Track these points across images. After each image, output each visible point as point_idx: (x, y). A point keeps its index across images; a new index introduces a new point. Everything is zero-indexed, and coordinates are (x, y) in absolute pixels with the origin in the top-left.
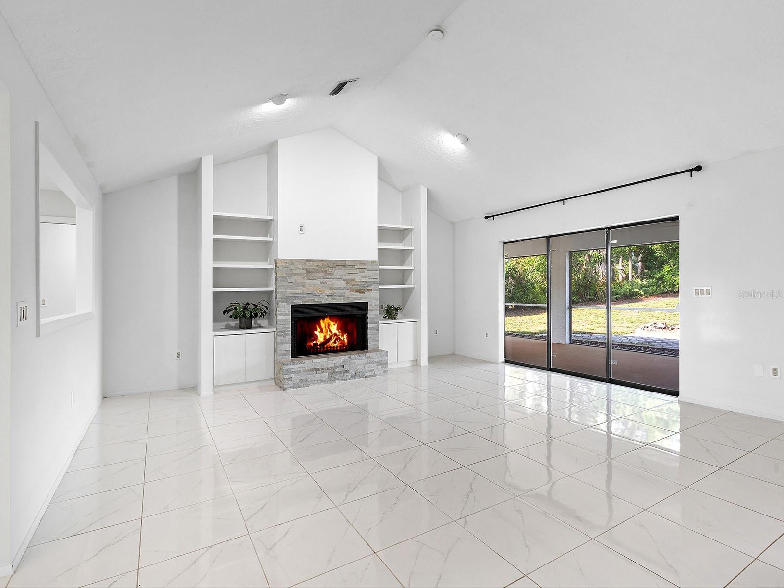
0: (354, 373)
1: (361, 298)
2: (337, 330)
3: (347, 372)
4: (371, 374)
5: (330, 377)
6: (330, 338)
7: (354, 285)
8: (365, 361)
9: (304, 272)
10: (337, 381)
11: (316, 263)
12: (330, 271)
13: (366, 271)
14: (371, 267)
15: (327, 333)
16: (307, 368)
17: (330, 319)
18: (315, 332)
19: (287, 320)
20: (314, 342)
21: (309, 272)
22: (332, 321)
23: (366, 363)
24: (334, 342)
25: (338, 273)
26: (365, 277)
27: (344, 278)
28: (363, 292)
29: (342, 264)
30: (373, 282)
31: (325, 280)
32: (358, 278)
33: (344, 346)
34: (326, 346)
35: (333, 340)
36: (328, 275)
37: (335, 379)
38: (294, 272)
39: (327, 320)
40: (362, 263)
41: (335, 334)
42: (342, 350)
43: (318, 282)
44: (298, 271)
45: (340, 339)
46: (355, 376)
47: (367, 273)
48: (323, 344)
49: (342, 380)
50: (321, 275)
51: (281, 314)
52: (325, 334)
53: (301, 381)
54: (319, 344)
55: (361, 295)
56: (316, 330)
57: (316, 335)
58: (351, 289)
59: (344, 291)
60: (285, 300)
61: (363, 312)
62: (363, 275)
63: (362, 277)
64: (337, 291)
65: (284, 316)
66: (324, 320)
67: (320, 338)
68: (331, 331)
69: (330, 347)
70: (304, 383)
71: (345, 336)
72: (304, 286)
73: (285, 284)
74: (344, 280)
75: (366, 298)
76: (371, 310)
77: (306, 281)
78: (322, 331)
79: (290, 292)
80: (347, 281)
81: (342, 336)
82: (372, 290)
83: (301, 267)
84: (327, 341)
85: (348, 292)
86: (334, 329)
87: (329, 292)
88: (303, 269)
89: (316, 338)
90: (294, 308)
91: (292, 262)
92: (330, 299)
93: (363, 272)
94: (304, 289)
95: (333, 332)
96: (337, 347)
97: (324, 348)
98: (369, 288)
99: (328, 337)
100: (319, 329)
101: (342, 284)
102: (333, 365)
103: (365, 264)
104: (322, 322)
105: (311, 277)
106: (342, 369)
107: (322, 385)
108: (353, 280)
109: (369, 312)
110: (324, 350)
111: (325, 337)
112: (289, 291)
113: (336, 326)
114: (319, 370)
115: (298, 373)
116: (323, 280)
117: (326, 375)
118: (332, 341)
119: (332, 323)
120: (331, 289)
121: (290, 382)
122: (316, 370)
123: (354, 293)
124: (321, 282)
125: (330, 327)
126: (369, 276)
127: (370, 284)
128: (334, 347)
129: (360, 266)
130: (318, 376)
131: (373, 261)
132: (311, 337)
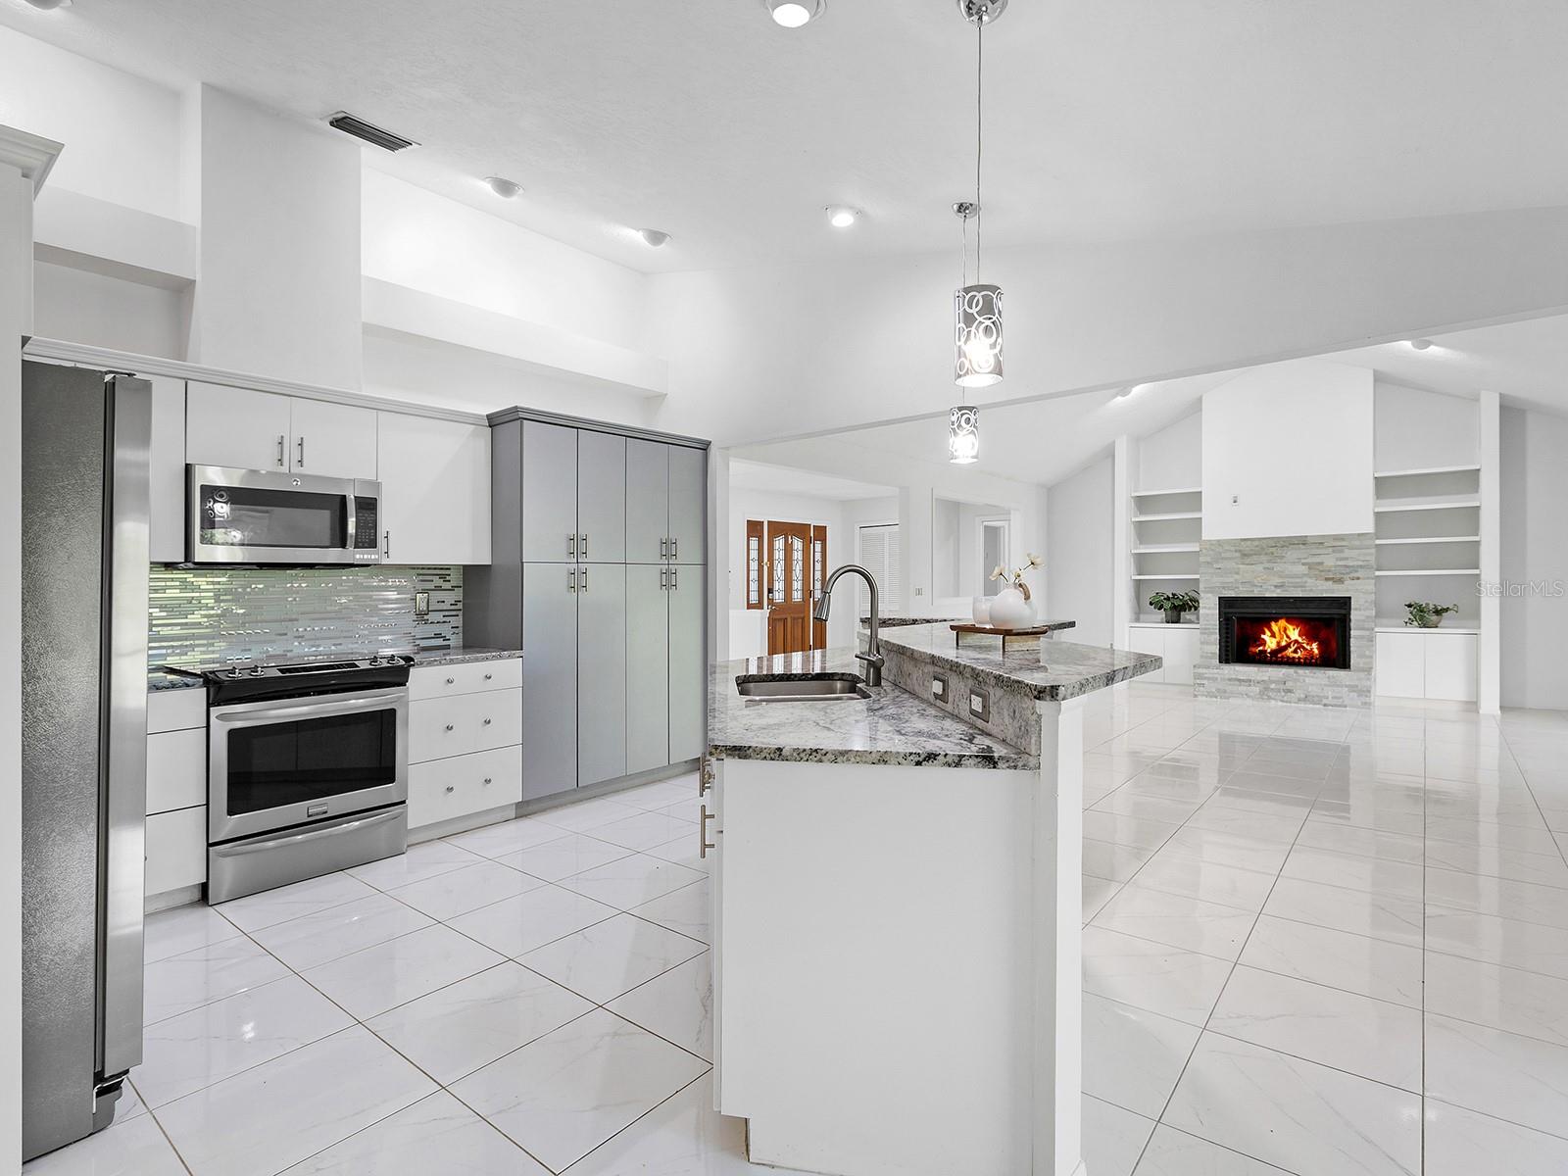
0: (1303, 696)
1: (1338, 590)
2: (1299, 635)
3: (1290, 691)
4: (1335, 702)
5: (1261, 693)
6: (1288, 646)
7: (1322, 571)
8: (1325, 681)
9: (1238, 554)
10: (1273, 702)
11: (1257, 543)
12: (1278, 552)
13: (1346, 550)
14: (1357, 543)
15: (1282, 638)
16: (1227, 677)
17: (1287, 621)
18: (1263, 636)
19: (1213, 615)
20: (1261, 648)
21: (1245, 555)
22: (1291, 624)
23: (1325, 685)
24: (1295, 652)
25: (1291, 554)
26: (1347, 559)
27: (1303, 561)
28: (1340, 581)
29: (1302, 541)
30: (1361, 566)
31: (1271, 565)
32: (1330, 561)
33: (1312, 658)
34: (1279, 655)
35: (1293, 648)
36: (1275, 559)
37: (1269, 698)
38: (1223, 555)
39: (1282, 623)
40: (1337, 538)
41: (1296, 641)
42: (1309, 662)
43: (1260, 568)
44: (1228, 555)
45: (1304, 648)
46: (1306, 699)
47: (1347, 553)
48: (1274, 652)
49: (1282, 701)
50: (1264, 558)
51: (1205, 608)
52: (1278, 639)
53: (1218, 690)
54: (1269, 651)
55: (1336, 586)
56: (1264, 634)
57: (1263, 639)
58: (1317, 577)
59: (1305, 579)
60: (1211, 590)
61: (1343, 612)
62: (1343, 555)
63: (1337, 559)
64: (1290, 580)
65: (1209, 610)
66: (1276, 621)
67: (1271, 644)
68: (1288, 637)
69: (1288, 657)
70: (1222, 694)
71: (1315, 646)
72: (1237, 573)
73: (1212, 571)
74: (1303, 564)
75: (1348, 591)
76: (1356, 609)
77: (1241, 566)
78: (1273, 635)
79: (1217, 581)
80: (1310, 566)
81: (1308, 644)
82: (1358, 578)
83: (1233, 549)
84: (1281, 649)
85: (1309, 580)
86: (1294, 633)
87: (1277, 580)
88: (1236, 551)
89: (1264, 643)
90: (1226, 603)
91: (1220, 543)
92: (1278, 591)
93: (1342, 551)
94: (1236, 577)
95: (1293, 639)
96: (1299, 658)
97: (1277, 657)
98: (1352, 575)
99: (1283, 644)
100: (1268, 633)
101: (1304, 569)
102: (1266, 678)
103: (1343, 539)
104: (1273, 624)
105: (1248, 561)
106: (1282, 687)
107: (1249, 702)
108: (1321, 564)
109: (1352, 612)
110: (1277, 658)
111: (1278, 643)
112: (1215, 579)
113: (1297, 631)
114: (1243, 681)
115: (1215, 679)
116: (1267, 565)
117: (1257, 689)
118: (1291, 650)
119: (1291, 627)
120: (1281, 577)
122: (1239, 680)
123: (1323, 583)
124: (1265, 568)
125: (1288, 632)
126: (1354, 557)
127: (1355, 569)
128: (1294, 658)
129: (1337, 543)
130: (1243, 689)
131: (1359, 535)
132: (1255, 642)
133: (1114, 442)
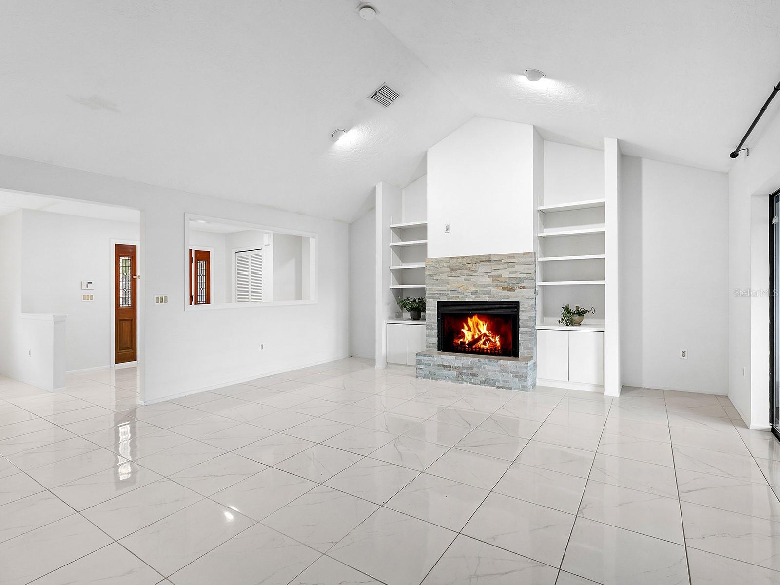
0: (484, 379)
1: (509, 297)
2: (487, 330)
3: (475, 375)
4: (504, 385)
5: (458, 377)
6: (479, 338)
7: (501, 282)
8: (498, 368)
9: (449, 269)
10: (465, 383)
11: (460, 261)
12: (473, 267)
13: (516, 266)
14: (522, 260)
15: (475, 332)
16: (437, 363)
17: (479, 318)
18: (463, 330)
19: (433, 315)
20: (461, 340)
21: (453, 270)
22: (481, 320)
23: (498, 371)
24: (484, 344)
25: (482, 269)
26: (516, 272)
27: (489, 274)
28: (513, 289)
29: (487, 259)
30: (526, 279)
31: (469, 277)
32: (506, 274)
33: (496, 349)
34: (474, 346)
35: (483, 341)
36: (471, 272)
37: (463, 380)
38: (440, 270)
39: (475, 318)
40: (511, 256)
41: (485, 335)
42: (493, 352)
43: (461, 279)
44: (443, 269)
45: (490, 341)
46: (485, 382)
47: (517, 268)
48: (471, 343)
49: (470, 383)
50: (464, 272)
51: (429, 309)
52: (473, 333)
53: (431, 374)
54: (467, 343)
55: (510, 294)
56: (464, 328)
57: (463, 332)
58: (497, 286)
59: (489, 288)
60: (432, 297)
61: (513, 313)
62: (514, 270)
63: (510, 273)
64: (481, 289)
65: (431, 312)
66: (471, 318)
67: (468, 337)
68: (479, 331)
69: (480, 348)
70: (433, 376)
71: (497, 339)
72: (448, 284)
73: (433, 282)
74: (489, 277)
75: (517, 297)
76: (523, 311)
77: (450, 278)
78: (469, 330)
79: (436, 290)
80: (493, 278)
81: (493, 337)
82: (524, 287)
83: (445, 265)
84: (475, 341)
85: (493, 289)
86: (483, 328)
87: (473, 289)
88: (447, 267)
89: (463, 336)
90: (440, 305)
91: (438, 261)
92: (474, 297)
93: (513, 267)
94: (449, 286)
95: (483, 332)
96: (487, 349)
97: (472, 348)
98: (522, 285)
99: (476, 337)
100: (466, 327)
101: (488, 280)
102: (460, 365)
103: (514, 257)
104: (469, 320)
105: (454, 274)
106: (470, 372)
107: (450, 383)
108: (500, 276)
109: (520, 313)
111: (473, 336)
112: (435, 288)
113: (485, 326)
114: (446, 366)
115: (429, 365)
116: (466, 277)
117: (454, 373)
118: (481, 342)
119: (481, 323)
120: (475, 286)
121: (420, 372)
122: (444, 366)
123: (501, 291)
124: (465, 280)
125: (479, 327)
126: (521, 271)
127: (522, 280)
128: (483, 348)
129: (509, 260)
130: (445, 372)
131: (525, 254)
132: (458, 335)
133: (375, 187)
